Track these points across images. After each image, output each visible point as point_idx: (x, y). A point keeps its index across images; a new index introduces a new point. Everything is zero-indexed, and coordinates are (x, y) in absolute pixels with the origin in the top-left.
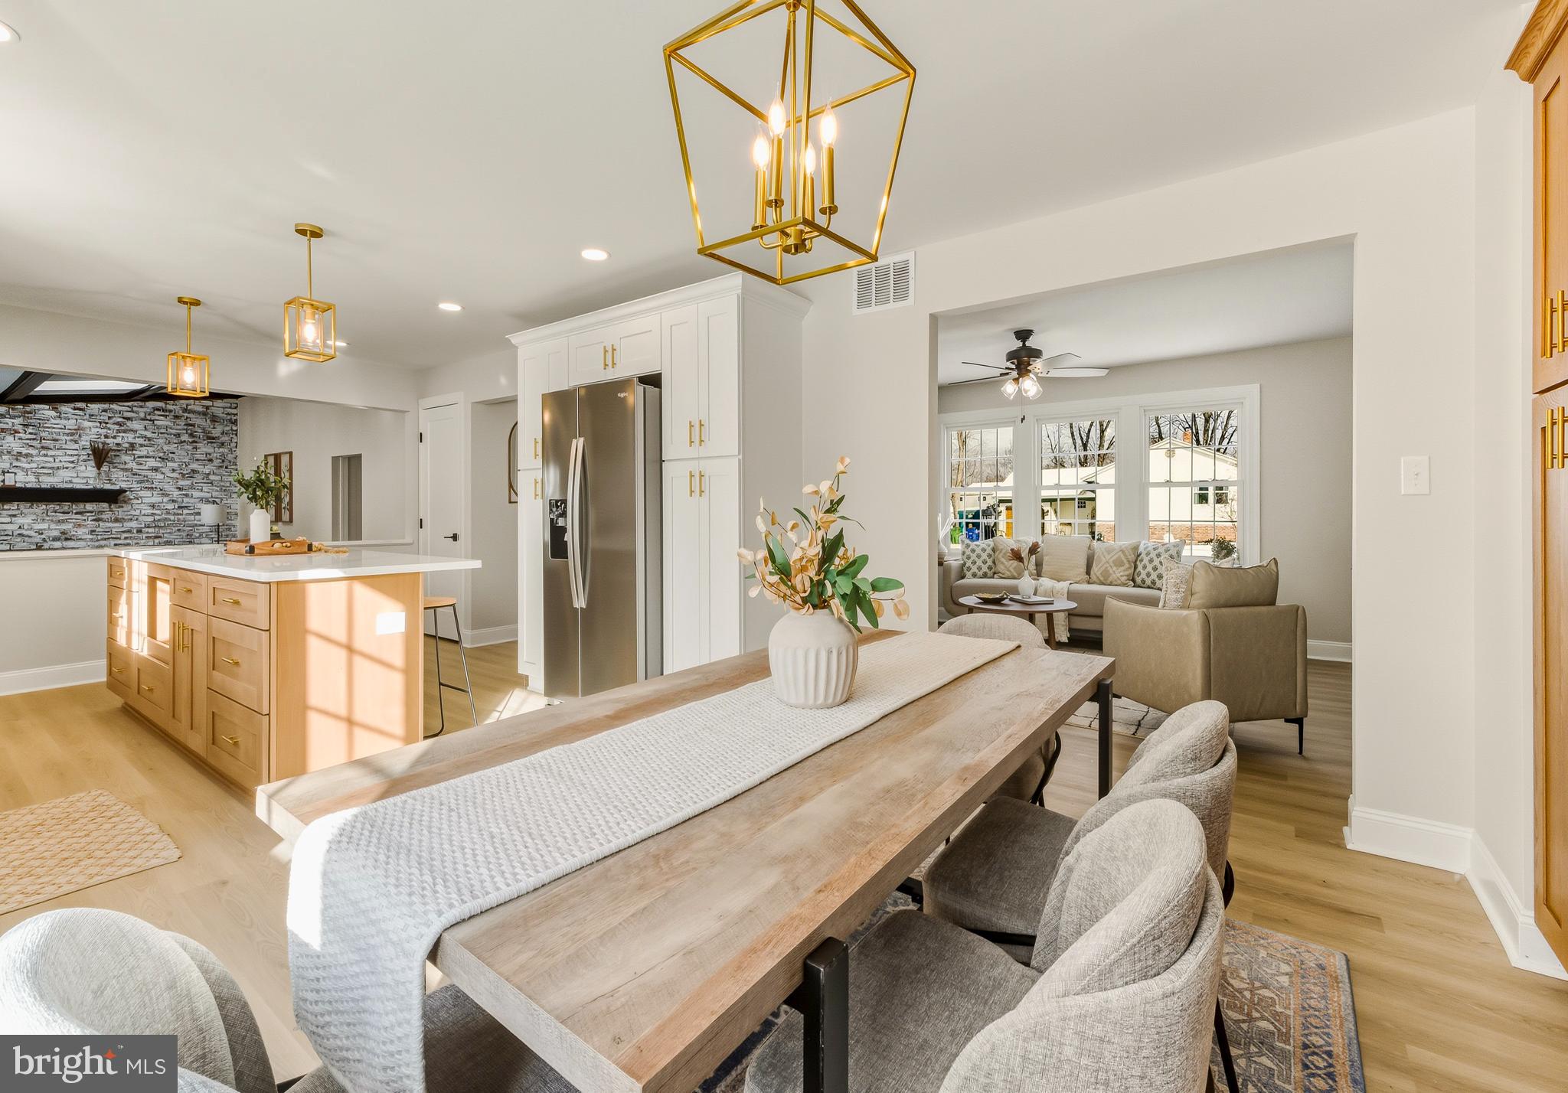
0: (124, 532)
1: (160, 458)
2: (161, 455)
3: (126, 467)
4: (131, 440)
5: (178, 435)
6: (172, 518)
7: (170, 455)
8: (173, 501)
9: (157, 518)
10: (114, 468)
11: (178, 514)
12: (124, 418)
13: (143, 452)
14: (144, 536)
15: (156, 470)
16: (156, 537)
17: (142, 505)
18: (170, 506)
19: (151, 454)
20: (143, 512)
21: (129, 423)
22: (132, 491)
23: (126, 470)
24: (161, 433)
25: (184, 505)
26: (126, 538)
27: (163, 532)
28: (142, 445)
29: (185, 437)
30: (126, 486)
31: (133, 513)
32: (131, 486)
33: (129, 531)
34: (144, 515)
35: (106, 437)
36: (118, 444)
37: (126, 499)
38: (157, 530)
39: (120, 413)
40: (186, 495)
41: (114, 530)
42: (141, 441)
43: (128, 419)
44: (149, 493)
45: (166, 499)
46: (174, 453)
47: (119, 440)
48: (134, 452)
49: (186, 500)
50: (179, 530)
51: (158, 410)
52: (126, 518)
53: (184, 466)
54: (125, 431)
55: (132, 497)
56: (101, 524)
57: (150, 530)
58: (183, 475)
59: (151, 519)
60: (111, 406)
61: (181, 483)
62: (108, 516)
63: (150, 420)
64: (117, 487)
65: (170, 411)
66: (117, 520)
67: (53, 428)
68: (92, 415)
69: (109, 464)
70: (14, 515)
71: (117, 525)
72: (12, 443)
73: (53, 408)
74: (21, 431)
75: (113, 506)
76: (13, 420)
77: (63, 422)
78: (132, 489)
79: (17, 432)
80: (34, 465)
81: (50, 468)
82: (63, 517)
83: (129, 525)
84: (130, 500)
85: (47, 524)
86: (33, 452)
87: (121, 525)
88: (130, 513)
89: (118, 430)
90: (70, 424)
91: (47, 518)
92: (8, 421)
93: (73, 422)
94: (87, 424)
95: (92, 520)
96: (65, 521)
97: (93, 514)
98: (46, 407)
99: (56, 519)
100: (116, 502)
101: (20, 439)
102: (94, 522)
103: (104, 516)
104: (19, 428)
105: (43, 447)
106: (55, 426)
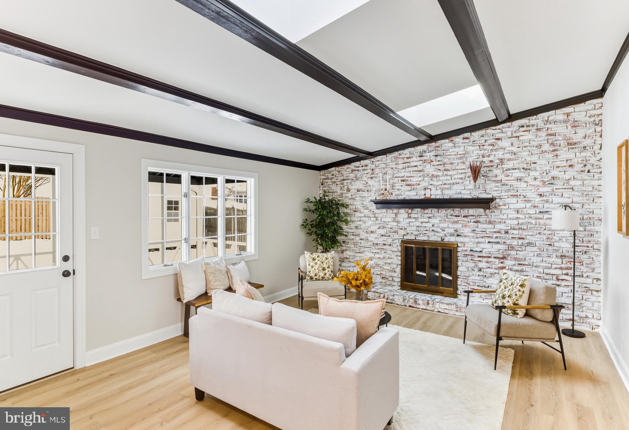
0: (495, 232)
1: (523, 168)
2: (525, 166)
3: (496, 179)
4: (501, 156)
5: (540, 146)
6: (534, 221)
7: (533, 165)
8: (535, 207)
9: (521, 221)
10: (489, 180)
11: (539, 218)
12: (497, 139)
13: (510, 165)
14: (511, 236)
15: (519, 179)
16: (520, 238)
17: (509, 210)
18: (532, 211)
19: (516, 166)
20: (510, 216)
21: (499, 142)
22: (501, 198)
23: (497, 182)
24: (525, 147)
25: (545, 210)
26: (496, 237)
27: (526, 234)
28: (509, 160)
29: (546, 147)
30: (498, 195)
31: (502, 217)
32: (500, 195)
33: (499, 232)
34: (510, 219)
35: (483, 157)
36: (491, 161)
37: (497, 205)
38: (520, 231)
39: (493, 136)
40: (547, 201)
41: (488, 230)
42: (508, 156)
43: (498, 139)
44: (514, 200)
45: (528, 205)
46: (535, 163)
47: (492, 158)
48: (503, 166)
49: (546, 205)
50: (539, 233)
51: (523, 126)
52: (497, 221)
53: (545, 174)
54: (496, 150)
55: (501, 204)
56: (480, 225)
57: (515, 232)
58: (544, 182)
59: (516, 222)
60: (487, 131)
61: (542, 190)
62: (484, 219)
63: (516, 137)
64: (490, 196)
65: (533, 126)
66: (490, 223)
67: (451, 155)
68: (474, 141)
69: (483, 177)
70: (430, 217)
71: (490, 226)
72: (429, 169)
73: (451, 141)
74: (434, 160)
75: (487, 211)
76: (430, 154)
77: (457, 149)
78: (501, 197)
79: (432, 161)
80: (440, 183)
81: (449, 184)
82: (455, 219)
83: (499, 227)
84: (500, 206)
85: (447, 224)
86: (440, 173)
87: (493, 227)
88: (500, 217)
89: (492, 150)
90: (461, 151)
91: (447, 220)
92: (427, 154)
93: (462, 148)
94: (471, 148)
95: (473, 222)
96: (457, 222)
97: (474, 217)
98: (447, 141)
99: (452, 220)
100: (489, 208)
101: (434, 166)
102: (474, 224)
103: (481, 219)
104: (433, 158)
105: (445, 170)
106: (452, 153)
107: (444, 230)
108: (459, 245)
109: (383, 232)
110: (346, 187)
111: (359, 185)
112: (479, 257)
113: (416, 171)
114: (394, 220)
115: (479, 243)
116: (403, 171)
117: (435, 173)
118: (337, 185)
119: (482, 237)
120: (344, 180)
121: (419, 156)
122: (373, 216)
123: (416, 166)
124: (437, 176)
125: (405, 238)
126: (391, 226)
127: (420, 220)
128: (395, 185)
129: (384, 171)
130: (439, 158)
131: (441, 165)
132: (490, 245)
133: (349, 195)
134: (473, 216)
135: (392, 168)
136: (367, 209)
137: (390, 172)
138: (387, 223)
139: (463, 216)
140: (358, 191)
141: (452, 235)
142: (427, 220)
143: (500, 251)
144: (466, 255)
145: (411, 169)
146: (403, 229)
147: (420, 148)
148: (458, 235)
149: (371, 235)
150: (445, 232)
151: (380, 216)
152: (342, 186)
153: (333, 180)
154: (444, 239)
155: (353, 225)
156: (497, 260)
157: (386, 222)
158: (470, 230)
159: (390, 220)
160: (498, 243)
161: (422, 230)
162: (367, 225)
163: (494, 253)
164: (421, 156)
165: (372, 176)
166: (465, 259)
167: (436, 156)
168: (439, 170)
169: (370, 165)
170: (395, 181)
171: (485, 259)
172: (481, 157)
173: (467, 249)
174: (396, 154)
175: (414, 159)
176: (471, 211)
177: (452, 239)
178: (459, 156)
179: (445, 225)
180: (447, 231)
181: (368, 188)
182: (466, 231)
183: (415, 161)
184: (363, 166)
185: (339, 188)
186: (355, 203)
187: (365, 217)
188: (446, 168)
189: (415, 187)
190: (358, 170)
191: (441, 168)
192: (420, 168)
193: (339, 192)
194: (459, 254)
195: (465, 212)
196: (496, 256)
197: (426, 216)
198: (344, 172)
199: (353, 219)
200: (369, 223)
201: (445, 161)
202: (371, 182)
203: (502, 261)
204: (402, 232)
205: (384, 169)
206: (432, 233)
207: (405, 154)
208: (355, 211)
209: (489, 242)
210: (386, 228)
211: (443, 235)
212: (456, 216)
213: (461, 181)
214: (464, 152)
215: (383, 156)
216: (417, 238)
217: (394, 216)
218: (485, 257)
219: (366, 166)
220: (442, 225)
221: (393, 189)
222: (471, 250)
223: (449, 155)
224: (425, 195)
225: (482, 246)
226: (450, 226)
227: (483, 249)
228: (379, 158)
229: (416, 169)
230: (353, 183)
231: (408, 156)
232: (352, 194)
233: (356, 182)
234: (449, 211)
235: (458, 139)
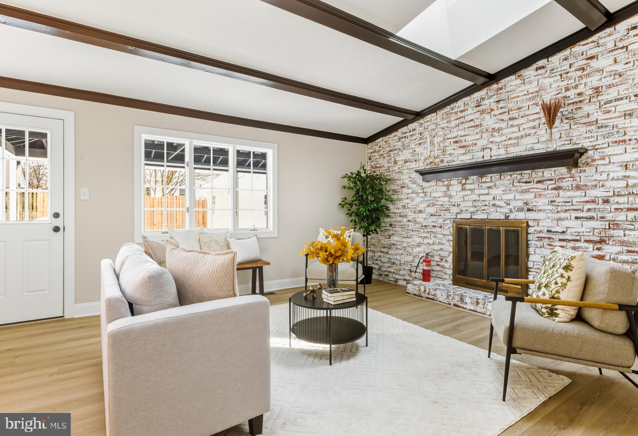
0: (587, 202)
1: (636, 96)
3: (588, 120)
4: (596, 84)
9: (631, 182)
10: (576, 124)
12: (589, 59)
13: (612, 94)
14: (613, 207)
15: (629, 115)
19: (623, 94)
20: (611, 176)
21: (593, 63)
22: (597, 149)
23: (590, 124)
26: (589, 210)
28: (610, 86)
30: (590, 144)
31: (598, 177)
32: (594, 143)
33: (593, 202)
34: (613, 179)
35: (567, 89)
36: (580, 94)
37: (589, 160)
38: (631, 198)
39: (582, 54)
41: (575, 200)
42: (608, 81)
43: (591, 58)
44: (619, 149)
47: (581, 89)
48: (600, 98)
51: (634, 28)
52: (590, 184)
54: (588, 75)
55: (596, 157)
56: (561, 192)
57: (622, 200)
59: (622, 184)
60: (573, 50)
62: (569, 184)
63: (623, 47)
64: (578, 147)
66: (578, 188)
67: (518, 97)
68: (553, 70)
69: (567, 121)
70: (490, 188)
71: (579, 193)
72: (489, 121)
73: (518, 76)
74: (495, 108)
75: (574, 171)
76: (490, 100)
77: (527, 87)
78: (597, 147)
79: (492, 110)
80: (504, 138)
81: (516, 138)
82: (525, 186)
83: (592, 193)
84: (594, 160)
85: (513, 195)
86: (503, 125)
87: (583, 194)
88: (594, 178)
89: (580, 76)
90: (532, 88)
91: (513, 189)
92: (487, 102)
93: (535, 84)
94: (547, 81)
95: (552, 189)
96: (527, 191)
97: (553, 182)
98: (513, 77)
99: (519, 189)
100: (576, 165)
101: (495, 116)
102: (554, 191)
103: (564, 184)
104: (494, 106)
105: (510, 119)
106: (520, 94)
107: (509, 204)
108: (531, 223)
109: (432, 210)
110: (393, 160)
111: (406, 154)
112: (560, 240)
113: (471, 127)
114: (446, 195)
115: (560, 219)
116: (455, 130)
117: (497, 126)
118: (384, 157)
119: (566, 211)
120: (390, 151)
121: (476, 107)
122: (421, 191)
123: (472, 120)
124: (499, 130)
125: (458, 217)
126: (441, 203)
127: (477, 192)
128: (447, 148)
129: (434, 133)
130: (502, 104)
131: (504, 113)
132: (579, 222)
133: (396, 168)
134: (552, 180)
135: (443, 128)
136: (415, 183)
137: (441, 133)
138: (437, 199)
139: (535, 181)
140: (406, 162)
141: (520, 210)
142: (486, 191)
143: (596, 231)
144: (540, 239)
145: (466, 125)
146: (456, 205)
147: (477, 95)
148: (529, 210)
149: (420, 215)
150: (510, 207)
151: (430, 190)
152: (389, 158)
153: (381, 153)
154: (508, 216)
155: (400, 204)
156: (591, 246)
157: (436, 197)
158: (546, 201)
159: (440, 194)
160: (592, 218)
161: (480, 205)
162: (415, 203)
163: (585, 234)
164: (479, 106)
165: (420, 141)
166: (539, 244)
167: (497, 102)
168: (502, 120)
169: (418, 129)
170: (447, 144)
171: (572, 244)
172: (563, 90)
173: (542, 229)
174: (448, 109)
175: (470, 111)
176: (548, 173)
177: (521, 216)
178: (530, 96)
179: (511, 196)
180: (514, 204)
181: (416, 158)
182: (542, 203)
183: (471, 113)
184: (410, 131)
185: (386, 161)
186: (403, 177)
187: (413, 193)
188: (511, 116)
189: (471, 148)
190: (405, 137)
191: (506, 117)
192: (477, 122)
193: (386, 165)
194: (530, 237)
195: (539, 174)
196: (588, 238)
197: (485, 185)
198: (391, 142)
199: (400, 197)
200: (418, 201)
201: (510, 106)
202: (419, 149)
203: (598, 246)
204: (455, 210)
205: (434, 130)
206: (493, 209)
207: (459, 107)
208: (402, 187)
209: (577, 218)
210: (436, 205)
211: (508, 211)
212: (526, 182)
213: (533, 131)
214: (537, 89)
215: (432, 115)
216: (473, 217)
217: (445, 189)
218: (570, 240)
219: (414, 130)
220: (506, 197)
221: (444, 155)
222: (549, 231)
223: (515, 97)
224: (483, 157)
225: (566, 223)
226: (518, 196)
227: (567, 228)
228: (428, 117)
229: (472, 124)
230: (400, 153)
231: (462, 108)
232: (399, 167)
233: (404, 151)
234: (515, 176)
235: (529, 72)
